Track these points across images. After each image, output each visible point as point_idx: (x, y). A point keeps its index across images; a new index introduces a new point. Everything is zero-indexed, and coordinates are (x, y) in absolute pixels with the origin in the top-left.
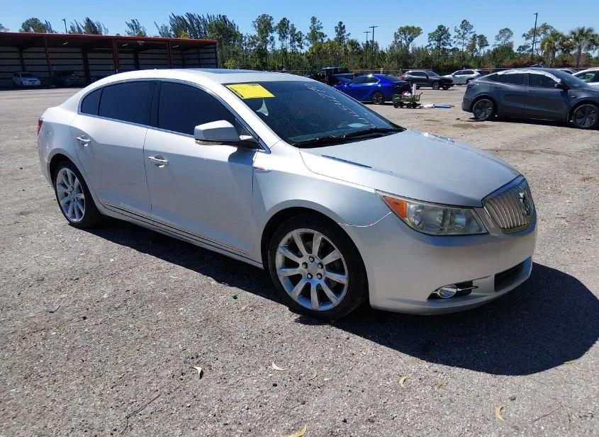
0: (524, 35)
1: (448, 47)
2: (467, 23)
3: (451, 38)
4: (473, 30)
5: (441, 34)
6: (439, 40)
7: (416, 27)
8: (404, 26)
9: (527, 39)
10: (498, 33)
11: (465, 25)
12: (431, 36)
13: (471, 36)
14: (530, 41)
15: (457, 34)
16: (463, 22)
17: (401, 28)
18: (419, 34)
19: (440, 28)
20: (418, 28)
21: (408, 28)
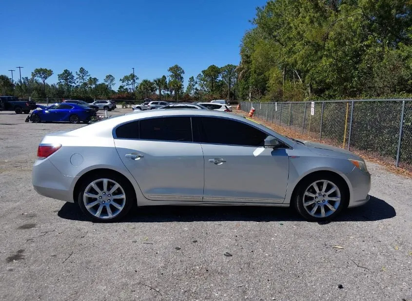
0: (121, 80)
1: (73, 84)
2: (83, 70)
3: (75, 78)
4: (88, 74)
5: (67, 75)
6: (66, 80)
7: (48, 69)
8: (39, 68)
9: (123, 82)
10: (105, 78)
11: (82, 70)
12: (60, 76)
13: (88, 78)
14: (125, 84)
15: (78, 76)
16: (81, 69)
17: (37, 69)
18: (51, 75)
19: (66, 71)
20: (50, 70)
21: (41, 69)
